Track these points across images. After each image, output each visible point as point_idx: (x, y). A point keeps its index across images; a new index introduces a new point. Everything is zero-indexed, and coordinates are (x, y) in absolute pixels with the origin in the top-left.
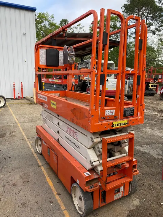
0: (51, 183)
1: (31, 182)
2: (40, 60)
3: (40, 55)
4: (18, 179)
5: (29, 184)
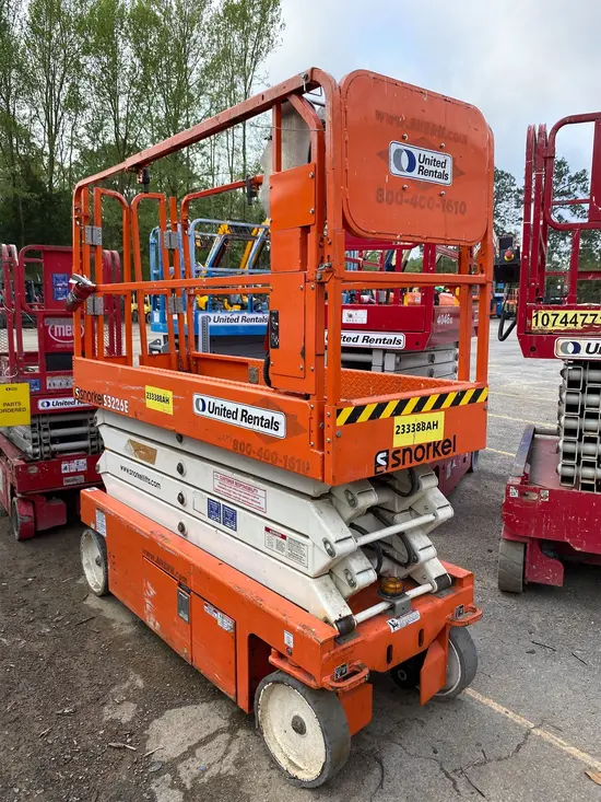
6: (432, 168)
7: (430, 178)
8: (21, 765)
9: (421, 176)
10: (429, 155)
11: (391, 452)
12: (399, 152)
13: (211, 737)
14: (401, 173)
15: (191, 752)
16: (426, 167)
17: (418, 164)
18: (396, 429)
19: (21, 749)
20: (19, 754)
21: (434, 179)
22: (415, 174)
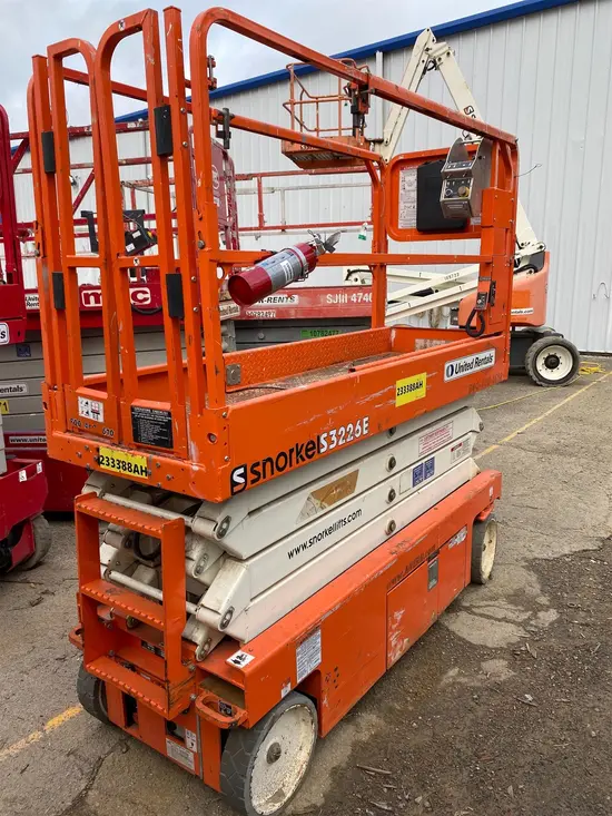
2: (401, 212)
3: (401, 191)
8: (602, 696)
13: (481, 615)
15: (505, 620)
19: (592, 705)
20: (597, 703)
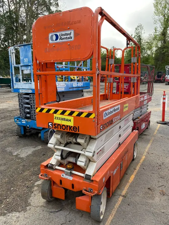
0: (133, 177)
1: (147, 188)
4: (157, 198)
5: (149, 187)
6: (65, 37)
7: (65, 40)
9: (60, 41)
10: (63, 33)
11: (53, 124)
12: (52, 36)
14: (53, 42)
16: (62, 37)
17: (59, 37)
18: (55, 118)
21: (66, 40)
22: (58, 41)
